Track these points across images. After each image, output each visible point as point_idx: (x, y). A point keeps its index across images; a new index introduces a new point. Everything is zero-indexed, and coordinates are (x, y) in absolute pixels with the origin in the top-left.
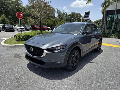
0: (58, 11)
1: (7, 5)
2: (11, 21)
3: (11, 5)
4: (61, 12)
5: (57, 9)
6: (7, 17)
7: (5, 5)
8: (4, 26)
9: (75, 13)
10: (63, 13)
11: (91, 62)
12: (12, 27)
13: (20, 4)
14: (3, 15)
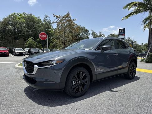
0: (93, 33)
1: (36, 28)
2: (38, 44)
3: (40, 28)
4: (97, 34)
5: (92, 31)
6: (35, 40)
7: (34, 28)
8: (30, 49)
9: (115, 34)
10: (99, 35)
11: (112, 90)
12: (38, 51)
13: (51, 26)
14: (31, 38)
